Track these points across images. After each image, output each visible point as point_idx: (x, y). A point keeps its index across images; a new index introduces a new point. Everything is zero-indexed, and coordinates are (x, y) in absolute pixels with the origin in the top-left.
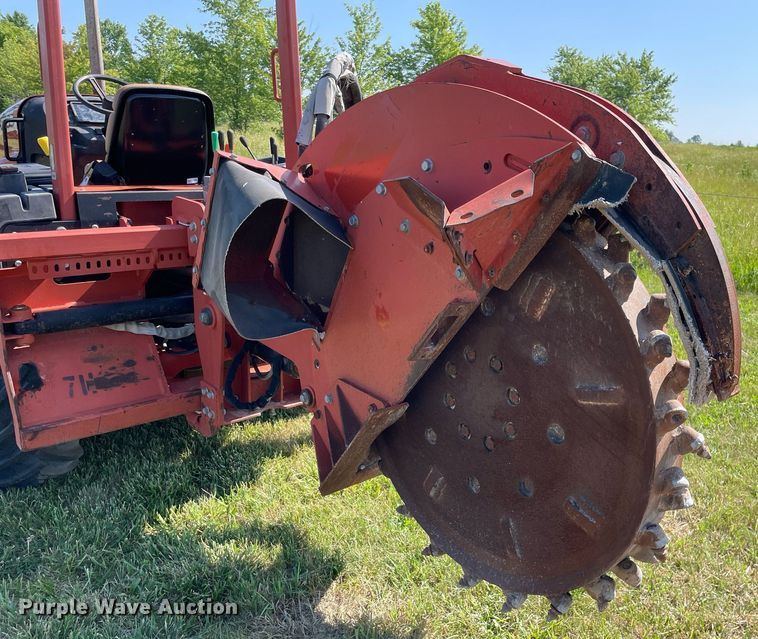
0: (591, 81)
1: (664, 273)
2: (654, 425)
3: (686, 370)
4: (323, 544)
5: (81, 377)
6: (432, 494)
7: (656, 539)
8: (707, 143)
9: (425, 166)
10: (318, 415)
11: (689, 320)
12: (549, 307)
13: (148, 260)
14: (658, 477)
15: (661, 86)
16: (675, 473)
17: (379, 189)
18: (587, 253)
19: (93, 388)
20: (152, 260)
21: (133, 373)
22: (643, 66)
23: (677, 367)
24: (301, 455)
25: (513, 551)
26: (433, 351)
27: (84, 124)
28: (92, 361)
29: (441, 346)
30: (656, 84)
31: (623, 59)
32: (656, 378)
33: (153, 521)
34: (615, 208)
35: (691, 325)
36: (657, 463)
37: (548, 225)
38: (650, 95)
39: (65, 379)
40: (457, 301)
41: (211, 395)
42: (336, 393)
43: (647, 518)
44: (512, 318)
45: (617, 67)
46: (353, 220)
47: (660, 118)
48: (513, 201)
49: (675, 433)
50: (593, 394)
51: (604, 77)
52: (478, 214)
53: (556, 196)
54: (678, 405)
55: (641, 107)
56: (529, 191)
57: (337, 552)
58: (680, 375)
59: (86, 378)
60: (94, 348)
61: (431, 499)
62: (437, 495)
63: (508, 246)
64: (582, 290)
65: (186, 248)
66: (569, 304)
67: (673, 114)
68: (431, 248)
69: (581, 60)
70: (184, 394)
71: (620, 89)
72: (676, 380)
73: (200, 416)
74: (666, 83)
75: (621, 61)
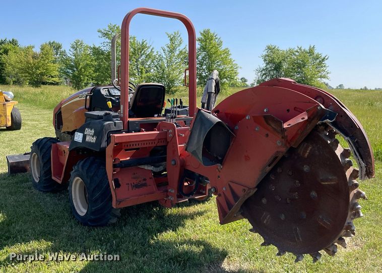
0: (284, 60)
1: (349, 141)
2: (348, 189)
3: (358, 171)
4: (218, 246)
5: (131, 184)
6: (265, 222)
7: (351, 227)
8: (347, 88)
9: (265, 110)
10: (219, 195)
11: (358, 154)
12: (309, 153)
13: (155, 143)
14: (351, 206)
15: (320, 62)
16: (356, 204)
17: (247, 118)
18: (322, 135)
19: (135, 188)
20: (156, 143)
21: (145, 183)
22: (311, 52)
23: (354, 170)
24: (198, 219)
25: (298, 239)
26: (269, 169)
27: (114, 96)
28: (134, 178)
29: (271, 167)
30: (318, 61)
31: (300, 49)
32: (348, 173)
33: (153, 239)
34: (331, 123)
35: (358, 156)
36: (350, 200)
37: (310, 128)
38: (315, 66)
39: (127, 184)
40: (277, 152)
41: (173, 191)
42: (228, 186)
43: (348, 220)
44: (296, 157)
45: (297, 54)
46: (237, 127)
47: (321, 77)
48: (302, 121)
49: (355, 191)
50: (327, 180)
51: (291, 58)
52: (292, 124)
53: (313, 119)
54: (355, 181)
55: (311, 72)
56: (306, 118)
57: (224, 249)
58: (355, 173)
59: (133, 184)
60: (134, 174)
61: (264, 224)
62: (267, 222)
63: (297, 134)
64: (321, 147)
65: (166, 139)
66: (317, 152)
67: (328, 75)
68: (267, 135)
69: (278, 50)
70: (162, 191)
71: (300, 64)
72: (355, 174)
73: (166, 200)
74: (323, 60)
75: (299, 51)
